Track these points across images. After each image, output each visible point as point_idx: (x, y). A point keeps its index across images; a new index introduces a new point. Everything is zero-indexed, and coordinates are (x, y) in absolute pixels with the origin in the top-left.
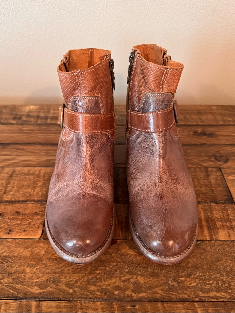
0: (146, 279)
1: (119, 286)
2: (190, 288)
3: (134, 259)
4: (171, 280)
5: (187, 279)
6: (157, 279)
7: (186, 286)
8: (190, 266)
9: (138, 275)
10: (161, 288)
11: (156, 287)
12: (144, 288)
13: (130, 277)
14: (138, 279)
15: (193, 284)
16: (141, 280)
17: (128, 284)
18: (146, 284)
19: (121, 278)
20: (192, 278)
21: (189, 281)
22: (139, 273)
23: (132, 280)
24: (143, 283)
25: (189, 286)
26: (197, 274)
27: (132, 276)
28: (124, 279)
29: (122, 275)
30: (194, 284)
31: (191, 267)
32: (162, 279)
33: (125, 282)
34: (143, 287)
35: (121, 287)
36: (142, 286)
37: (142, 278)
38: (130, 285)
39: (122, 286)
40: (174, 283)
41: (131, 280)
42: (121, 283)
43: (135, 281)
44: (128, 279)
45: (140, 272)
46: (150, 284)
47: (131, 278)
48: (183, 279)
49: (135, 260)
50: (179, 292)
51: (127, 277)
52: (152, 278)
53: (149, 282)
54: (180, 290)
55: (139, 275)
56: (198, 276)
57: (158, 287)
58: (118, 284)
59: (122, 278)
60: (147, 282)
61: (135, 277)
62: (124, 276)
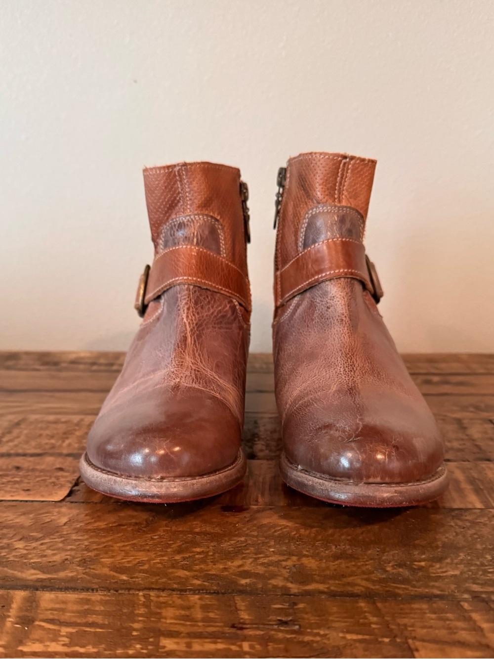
0: (325, 563)
1: (253, 571)
2: (444, 579)
3: (293, 533)
4: (390, 565)
5: (434, 564)
6: (353, 563)
7: (433, 575)
8: (441, 545)
9: (301, 556)
10: (366, 576)
11: (351, 576)
12: (318, 575)
13: (282, 558)
14: (303, 562)
15: (451, 573)
16: (311, 563)
17: (276, 568)
18: (324, 571)
19: (256, 559)
20: (447, 563)
21: (440, 568)
22: (305, 553)
23: (289, 563)
24: (317, 568)
25: (441, 575)
26: (459, 556)
27: (286, 557)
28: (266, 561)
29: (262, 555)
30: (457, 572)
31: (443, 547)
32: (367, 563)
33: (270, 566)
34: (315, 575)
35: (258, 573)
36: (314, 573)
37: (313, 561)
38: (282, 570)
39: (261, 572)
40: (401, 570)
41: (284, 563)
42: (258, 567)
43: (294, 566)
44: (276, 562)
45: (307, 551)
46: (335, 570)
47: (286, 560)
48: (423, 564)
49: (296, 534)
50: (414, 584)
51: (274, 558)
52: (340, 561)
53: (332, 568)
54: (417, 581)
55: (305, 556)
56: (462, 560)
57: (356, 575)
58: (249, 569)
59: (260, 560)
60: (328, 568)
61: (295, 558)
62: (266, 556)
